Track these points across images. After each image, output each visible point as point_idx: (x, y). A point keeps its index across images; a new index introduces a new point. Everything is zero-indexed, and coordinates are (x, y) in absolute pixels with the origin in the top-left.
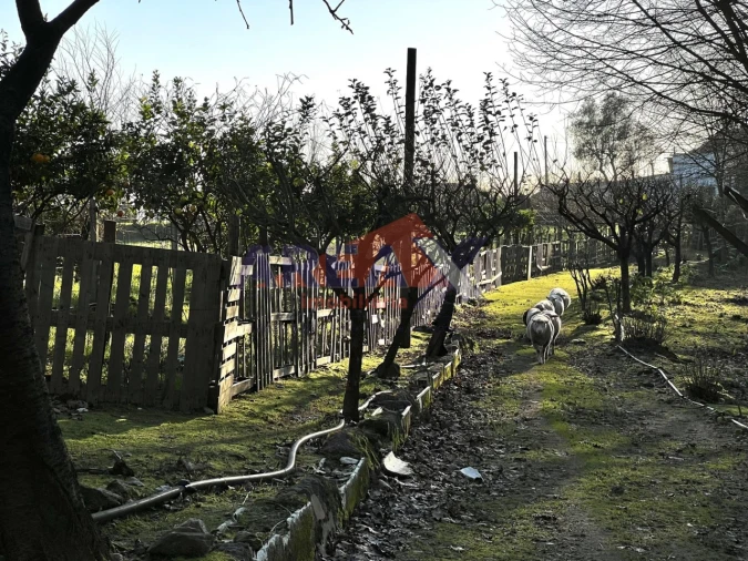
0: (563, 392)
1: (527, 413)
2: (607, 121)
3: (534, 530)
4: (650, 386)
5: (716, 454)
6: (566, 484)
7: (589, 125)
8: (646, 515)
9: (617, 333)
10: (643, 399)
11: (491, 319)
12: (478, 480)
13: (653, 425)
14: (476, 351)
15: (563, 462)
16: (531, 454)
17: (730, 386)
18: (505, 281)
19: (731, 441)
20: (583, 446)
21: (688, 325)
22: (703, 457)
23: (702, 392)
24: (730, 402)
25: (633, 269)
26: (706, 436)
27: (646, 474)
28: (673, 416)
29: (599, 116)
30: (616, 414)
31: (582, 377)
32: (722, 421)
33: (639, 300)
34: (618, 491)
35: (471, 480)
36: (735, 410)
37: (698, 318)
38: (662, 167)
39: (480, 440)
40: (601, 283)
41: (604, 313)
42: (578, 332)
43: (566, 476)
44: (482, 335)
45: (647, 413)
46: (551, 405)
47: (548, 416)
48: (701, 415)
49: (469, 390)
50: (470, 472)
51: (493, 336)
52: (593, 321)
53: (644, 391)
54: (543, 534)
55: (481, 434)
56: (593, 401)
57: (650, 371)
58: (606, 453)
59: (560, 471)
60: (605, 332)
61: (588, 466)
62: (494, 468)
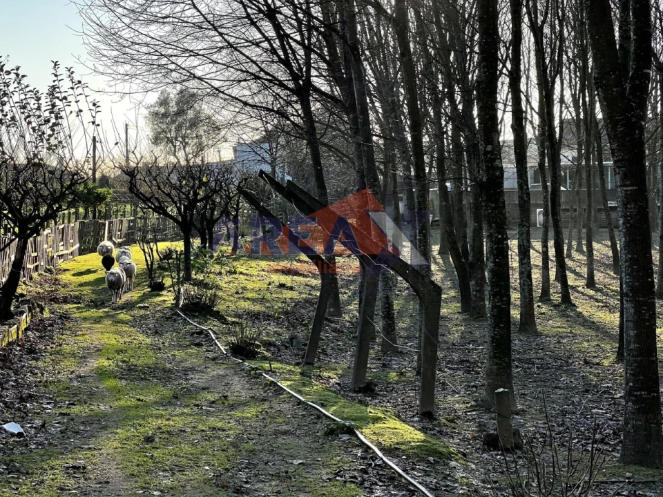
0: (119, 352)
1: (83, 371)
2: (181, 112)
3: (62, 479)
4: (199, 345)
5: (245, 404)
6: (104, 435)
7: (165, 115)
8: (169, 461)
9: (177, 298)
10: (191, 356)
11: (65, 286)
12: (20, 435)
13: (196, 380)
14: (46, 314)
15: (105, 415)
16: (76, 409)
17: (268, 345)
18: (82, 252)
19: (260, 393)
20: (127, 401)
21: (240, 293)
22: (232, 407)
23: (243, 350)
24: (265, 358)
25: (196, 242)
26: (239, 387)
27: (177, 423)
28: (215, 371)
29: (173, 108)
30: (164, 370)
31: (141, 337)
32: (254, 375)
33: (201, 270)
34: (149, 440)
35: (13, 435)
36: (267, 365)
37: (250, 285)
38: (227, 154)
39: (30, 396)
40: (168, 255)
41: (168, 282)
42: (143, 298)
43: (105, 428)
44: (55, 300)
45: (192, 369)
46: (106, 363)
47: (102, 374)
48: (238, 370)
49: (31, 351)
50: (13, 428)
51: (65, 301)
52: (158, 288)
53: (194, 350)
54: (71, 482)
55: (33, 391)
56: (145, 360)
57: (201, 332)
58: (147, 406)
59: (101, 423)
60: (168, 298)
61: (127, 418)
62: (38, 422)
